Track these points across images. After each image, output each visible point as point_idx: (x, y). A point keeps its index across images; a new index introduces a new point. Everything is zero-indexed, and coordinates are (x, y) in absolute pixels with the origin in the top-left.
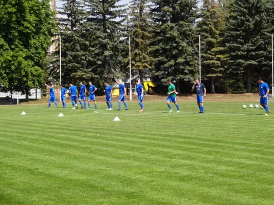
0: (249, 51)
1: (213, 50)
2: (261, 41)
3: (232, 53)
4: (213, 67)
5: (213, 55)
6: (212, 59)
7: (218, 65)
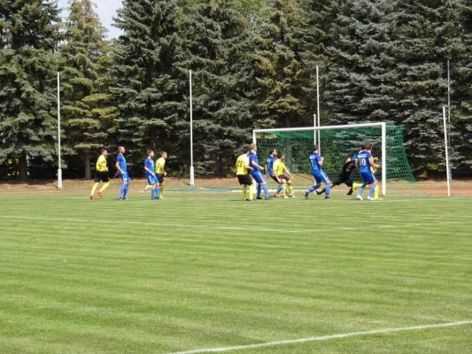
0: (150, 101)
1: (86, 99)
2: (172, 84)
3: (121, 106)
4: (86, 130)
5: (87, 109)
6: (84, 115)
7: (95, 128)
